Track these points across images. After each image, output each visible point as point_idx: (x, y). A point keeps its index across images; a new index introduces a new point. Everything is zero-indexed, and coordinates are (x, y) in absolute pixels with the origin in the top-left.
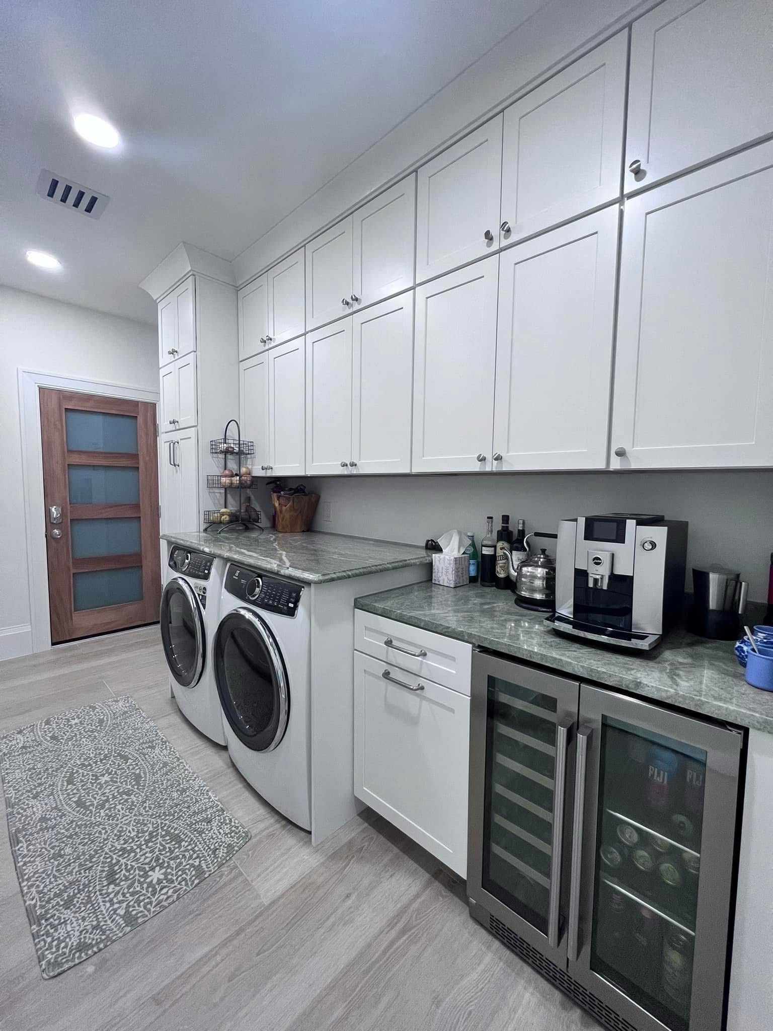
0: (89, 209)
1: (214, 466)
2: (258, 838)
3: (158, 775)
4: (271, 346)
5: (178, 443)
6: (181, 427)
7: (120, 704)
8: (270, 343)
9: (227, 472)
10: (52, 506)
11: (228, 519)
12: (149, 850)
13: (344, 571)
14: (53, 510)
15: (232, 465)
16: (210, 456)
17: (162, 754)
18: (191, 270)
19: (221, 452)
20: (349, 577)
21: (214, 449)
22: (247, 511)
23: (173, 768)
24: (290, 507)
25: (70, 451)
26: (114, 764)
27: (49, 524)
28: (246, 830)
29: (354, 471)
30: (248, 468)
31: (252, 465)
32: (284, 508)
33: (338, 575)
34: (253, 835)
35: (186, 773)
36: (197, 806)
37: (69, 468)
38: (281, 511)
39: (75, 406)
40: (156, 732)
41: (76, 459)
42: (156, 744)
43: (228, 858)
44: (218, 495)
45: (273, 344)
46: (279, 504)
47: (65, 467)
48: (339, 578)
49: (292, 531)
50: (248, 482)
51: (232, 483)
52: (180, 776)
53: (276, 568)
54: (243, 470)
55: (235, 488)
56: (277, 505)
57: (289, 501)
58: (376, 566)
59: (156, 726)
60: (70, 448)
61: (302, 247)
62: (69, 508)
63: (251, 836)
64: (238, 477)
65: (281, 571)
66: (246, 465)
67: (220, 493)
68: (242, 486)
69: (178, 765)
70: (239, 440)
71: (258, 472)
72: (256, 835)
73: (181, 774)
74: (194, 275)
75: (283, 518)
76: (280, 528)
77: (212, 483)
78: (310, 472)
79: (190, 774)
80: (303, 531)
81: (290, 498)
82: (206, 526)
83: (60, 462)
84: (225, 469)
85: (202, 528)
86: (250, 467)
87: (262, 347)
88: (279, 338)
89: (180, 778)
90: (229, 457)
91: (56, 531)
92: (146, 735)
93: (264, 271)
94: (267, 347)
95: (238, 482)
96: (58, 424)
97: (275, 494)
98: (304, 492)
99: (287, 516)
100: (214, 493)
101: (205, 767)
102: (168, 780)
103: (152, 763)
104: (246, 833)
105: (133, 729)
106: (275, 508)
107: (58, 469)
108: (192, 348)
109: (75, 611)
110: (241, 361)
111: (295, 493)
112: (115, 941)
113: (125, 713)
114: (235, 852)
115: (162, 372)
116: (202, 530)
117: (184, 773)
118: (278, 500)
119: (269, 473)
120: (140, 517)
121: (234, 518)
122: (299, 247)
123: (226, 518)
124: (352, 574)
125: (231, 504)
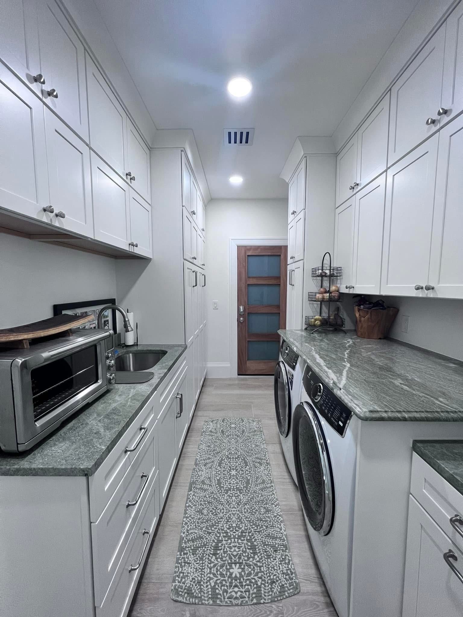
0: (247, 142)
1: (313, 286)
2: (304, 597)
3: (258, 488)
4: (357, 190)
5: (294, 271)
6: (296, 260)
7: (255, 423)
8: (357, 188)
9: (322, 290)
10: (240, 306)
11: (319, 323)
12: (238, 545)
13: (399, 412)
14: (241, 308)
15: (326, 284)
16: (311, 278)
17: (264, 472)
18: (304, 154)
19: (318, 276)
20: (405, 419)
21: (314, 275)
22: (335, 318)
23: (267, 487)
24: (368, 318)
25: (249, 277)
26: (240, 465)
27: (239, 314)
28: (297, 581)
29: (430, 294)
30: (337, 287)
31: (341, 284)
32: (363, 319)
33: (390, 415)
34: (301, 591)
35: (273, 496)
36: (272, 530)
37: (248, 287)
38: (360, 321)
39: (252, 253)
40: (265, 453)
41: (252, 281)
42: (263, 462)
43: (279, 599)
44: (315, 305)
45: (359, 188)
46: (359, 315)
47: (246, 286)
48: (391, 419)
49: (369, 338)
50: (336, 297)
51: (323, 298)
52: (269, 497)
53: (331, 385)
54: (333, 288)
55: (326, 301)
56: (357, 315)
57: (367, 314)
58: (447, 412)
59: (266, 449)
60: (249, 276)
61: (388, 91)
62: (247, 307)
63: (300, 591)
64: (328, 294)
65: (334, 390)
66: (336, 284)
67: (317, 304)
68: (331, 300)
69: (270, 487)
70: (330, 267)
71: (343, 290)
72: (304, 594)
73: (270, 496)
74: (306, 157)
75: (362, 326)
76: (359, 334)
77: (312, 298)
78: (384, 293)
79: (275, 499)
80: (380, 339)
81: (368, 311)
82: (306, 326)
83: (244, 283)
84: (321, 287)
85: (304, 327)
86: (338, 286)
87: (351, 193)
88: (364, 182)
89: (268, 498)
90: (325, 278)
91: (242, 319)
92: (260, 452)
93: (356, 131)
94: (355, 192)
95: (328, 297)
96: (244, 263)
97: (357, 307)
98: (383, 306)
99: (365, 325)
100: (313, 304)
101: (284, 500)
102: (262, 496)
103: (257, 476)
104: (297, 584)
105: (255, 444)
106: (356, 318)
107: (243, 286)
108: (303, 207)
109: (248, 360)
110: (337, 208)
111: (373, 307)
112: (202, 604)
113: (255, 431)
114: (284, 597)
115: (289, 227)
116: (303, 329)
117: (272, 495)
118: (358, 312)
119: (351, 291)
120: (279, 313)
121: (325, 323)
122: (387, 92)
123: (318, 323)
124: (410, 417)
125: (325, 312)
